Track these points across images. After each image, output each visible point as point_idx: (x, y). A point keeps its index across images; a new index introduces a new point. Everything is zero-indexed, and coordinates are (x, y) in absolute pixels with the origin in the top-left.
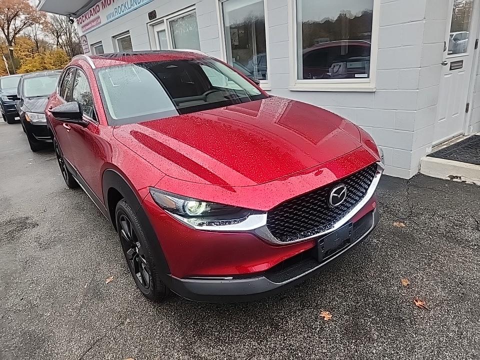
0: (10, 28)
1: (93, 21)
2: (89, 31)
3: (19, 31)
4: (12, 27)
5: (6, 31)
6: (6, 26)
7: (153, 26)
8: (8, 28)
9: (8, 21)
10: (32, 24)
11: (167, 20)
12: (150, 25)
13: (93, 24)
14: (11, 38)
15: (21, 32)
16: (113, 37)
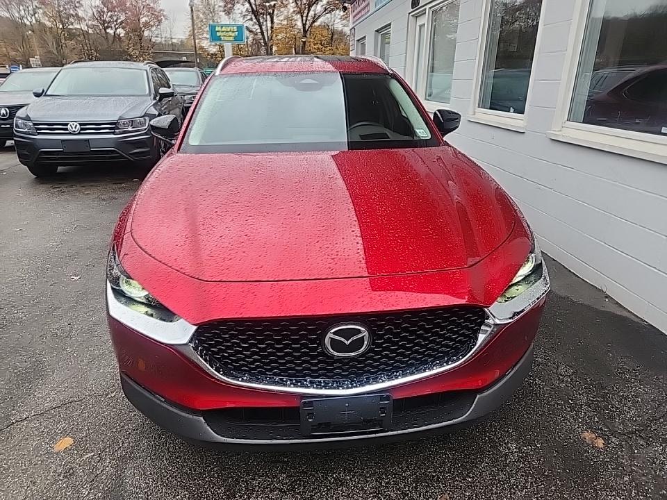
0: (309, 15)
1: (363, 9)
2: (359, 21)
3: (317, 19)
4: (312, 13)
5: (304, 18)
6: (306, 11)
7: (416, 17)
8: (307, 16)
9: (309, 7)
10: (333, 10)
11: (430, 8)
12: (413, 16)
13: (363, 13)
14: (307, 27)
15: (320, 20)
16: (377, 31)
